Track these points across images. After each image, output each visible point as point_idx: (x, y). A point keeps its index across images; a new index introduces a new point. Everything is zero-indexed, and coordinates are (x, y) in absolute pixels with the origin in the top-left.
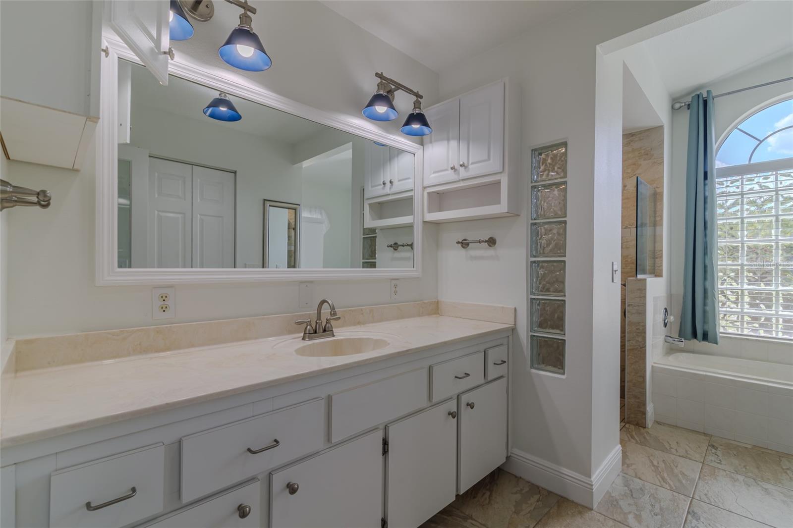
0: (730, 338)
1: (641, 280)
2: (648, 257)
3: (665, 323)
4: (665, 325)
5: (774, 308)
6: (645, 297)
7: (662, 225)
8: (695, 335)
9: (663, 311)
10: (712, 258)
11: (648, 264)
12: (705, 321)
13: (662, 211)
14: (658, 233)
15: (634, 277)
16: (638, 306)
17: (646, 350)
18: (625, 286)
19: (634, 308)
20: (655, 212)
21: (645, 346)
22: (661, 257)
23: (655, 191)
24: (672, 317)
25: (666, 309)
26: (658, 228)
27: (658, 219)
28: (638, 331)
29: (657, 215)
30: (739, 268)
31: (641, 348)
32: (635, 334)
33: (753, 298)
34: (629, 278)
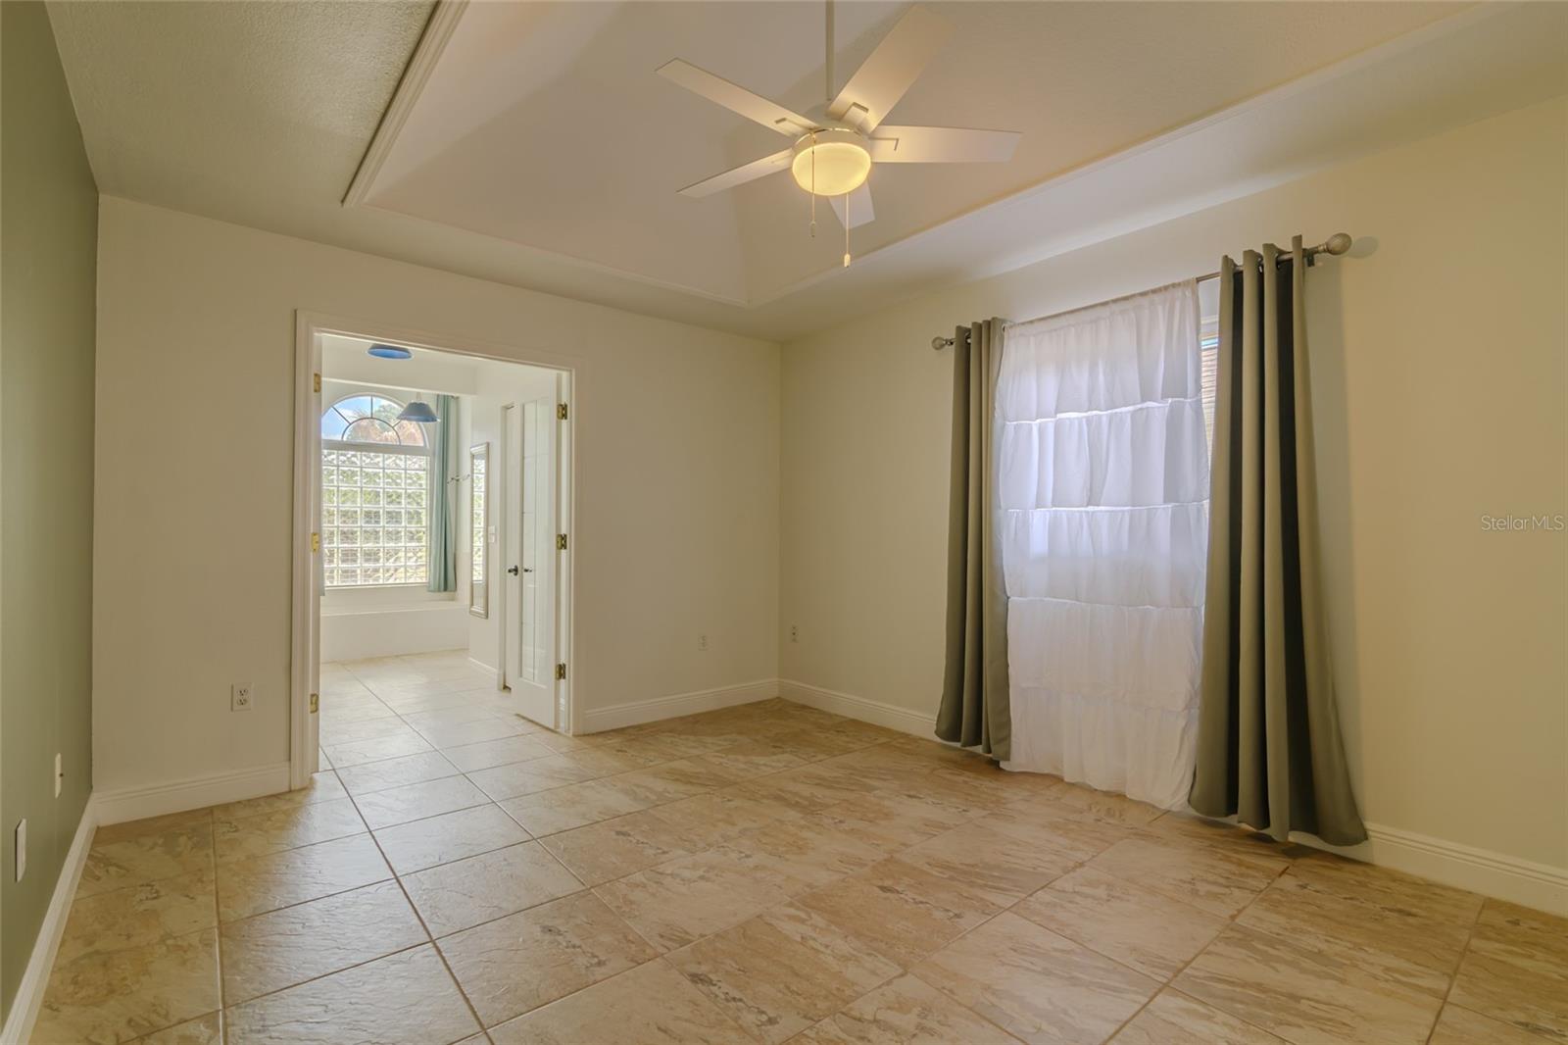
0: (333, 590)
5: (358, 562)
30: (336, 529)
33: (345, 555)
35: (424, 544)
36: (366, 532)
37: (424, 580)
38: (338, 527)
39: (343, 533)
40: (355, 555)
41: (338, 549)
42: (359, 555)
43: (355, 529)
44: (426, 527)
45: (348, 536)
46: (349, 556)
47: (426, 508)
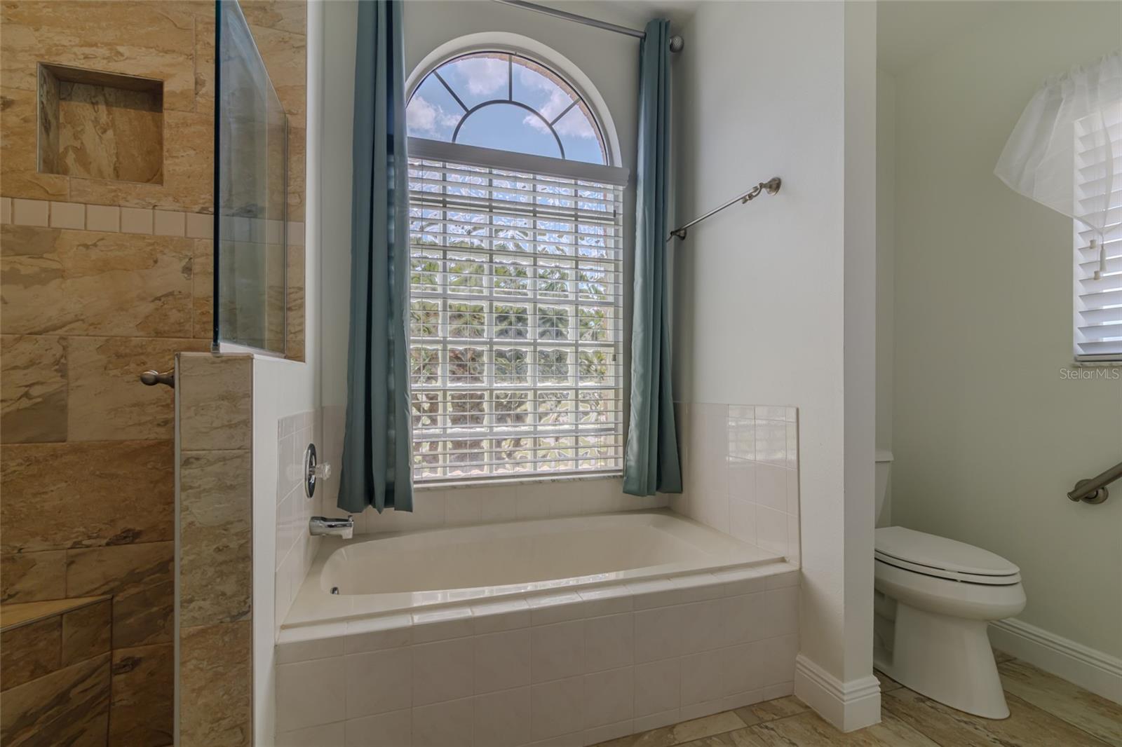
0: (428, 489)
1: (232, 360)
2: (267, 308)
3: (310, 483)
4: (311, 490)
5: (485, 422)
6: (248, 424)
7: (302, 219)
8: (370, 498)
9: (305, 452)
10: (403, 322)
11: (266, 324)
12: (390, 462)
13: (304, 180)
14: (292, 240)
15: (207, 350)
16: (224, 459)
17: (250, 623)
18: (173, 386)
19: (209, 469)
20: (285, 180)
21: (250, 609)
22: (302, 306)
23: (286, 122)
24: (327, 468)
25: (312, 447)
26: (292, 225)
27: (293, 200)
28: (221, 558)
29: (290, 189)
30: (439, 347)
31: (234, 618)
32: (211, 571)
33: (459, 406)
34: (184, 354)
35: (611, 383)
36: (501, 354)
37: (611, 464)
38: (444, 342)
39: (456, 357)
40: (478, 406)
41: (445, 391)
42: (485, 406)
43: (479, 348)
44: (615, 345)
45: (463, 364)
46: (467, 408)
47: (615, 305)
